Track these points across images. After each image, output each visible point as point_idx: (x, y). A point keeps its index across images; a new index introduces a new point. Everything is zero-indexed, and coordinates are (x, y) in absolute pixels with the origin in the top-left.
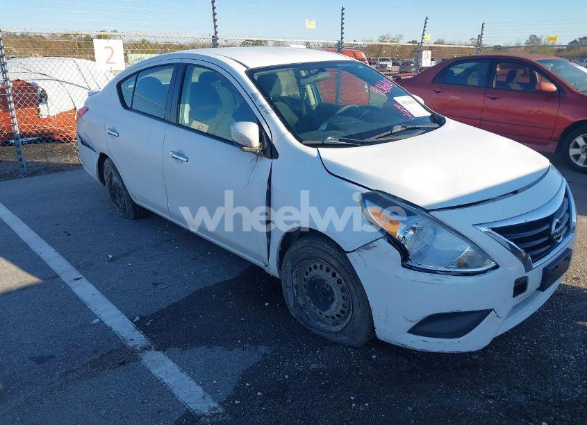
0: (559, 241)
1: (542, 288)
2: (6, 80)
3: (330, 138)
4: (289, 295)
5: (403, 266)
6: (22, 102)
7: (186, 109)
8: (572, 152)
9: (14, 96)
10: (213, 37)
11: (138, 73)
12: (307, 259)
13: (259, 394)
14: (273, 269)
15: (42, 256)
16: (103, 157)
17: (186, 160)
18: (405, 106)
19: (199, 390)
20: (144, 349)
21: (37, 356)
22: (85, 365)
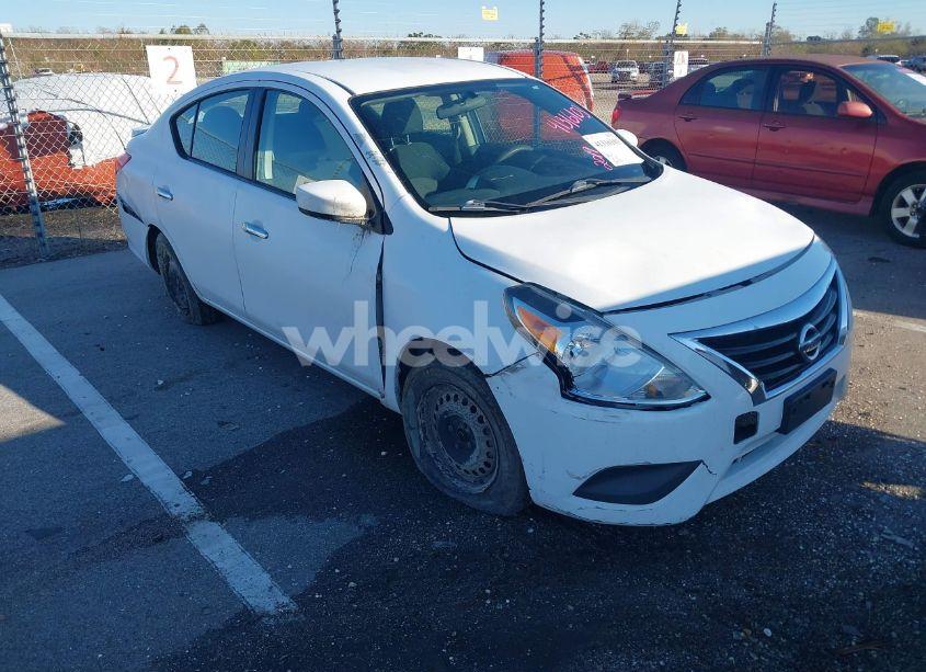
0: (812, 358)
1: (786, 427)
2: (14, 112)
3: (471, 202)
4: (414, 439)
5: (564, 396)
6: (39, 146)
7: (268, 157)
8: (896, 213)
9: (27, 137)
10: (335, 37)
11: (199, 102)
12: (435, 385)
13: (352, 584)
14: (391, 400)
15: (59, 382)
16: (154, 232)
17: (264, 236)
18: (600, 149)
19: (266, 579)
20: (193, 519)
21: (37, 528)
22: (105, 542)
